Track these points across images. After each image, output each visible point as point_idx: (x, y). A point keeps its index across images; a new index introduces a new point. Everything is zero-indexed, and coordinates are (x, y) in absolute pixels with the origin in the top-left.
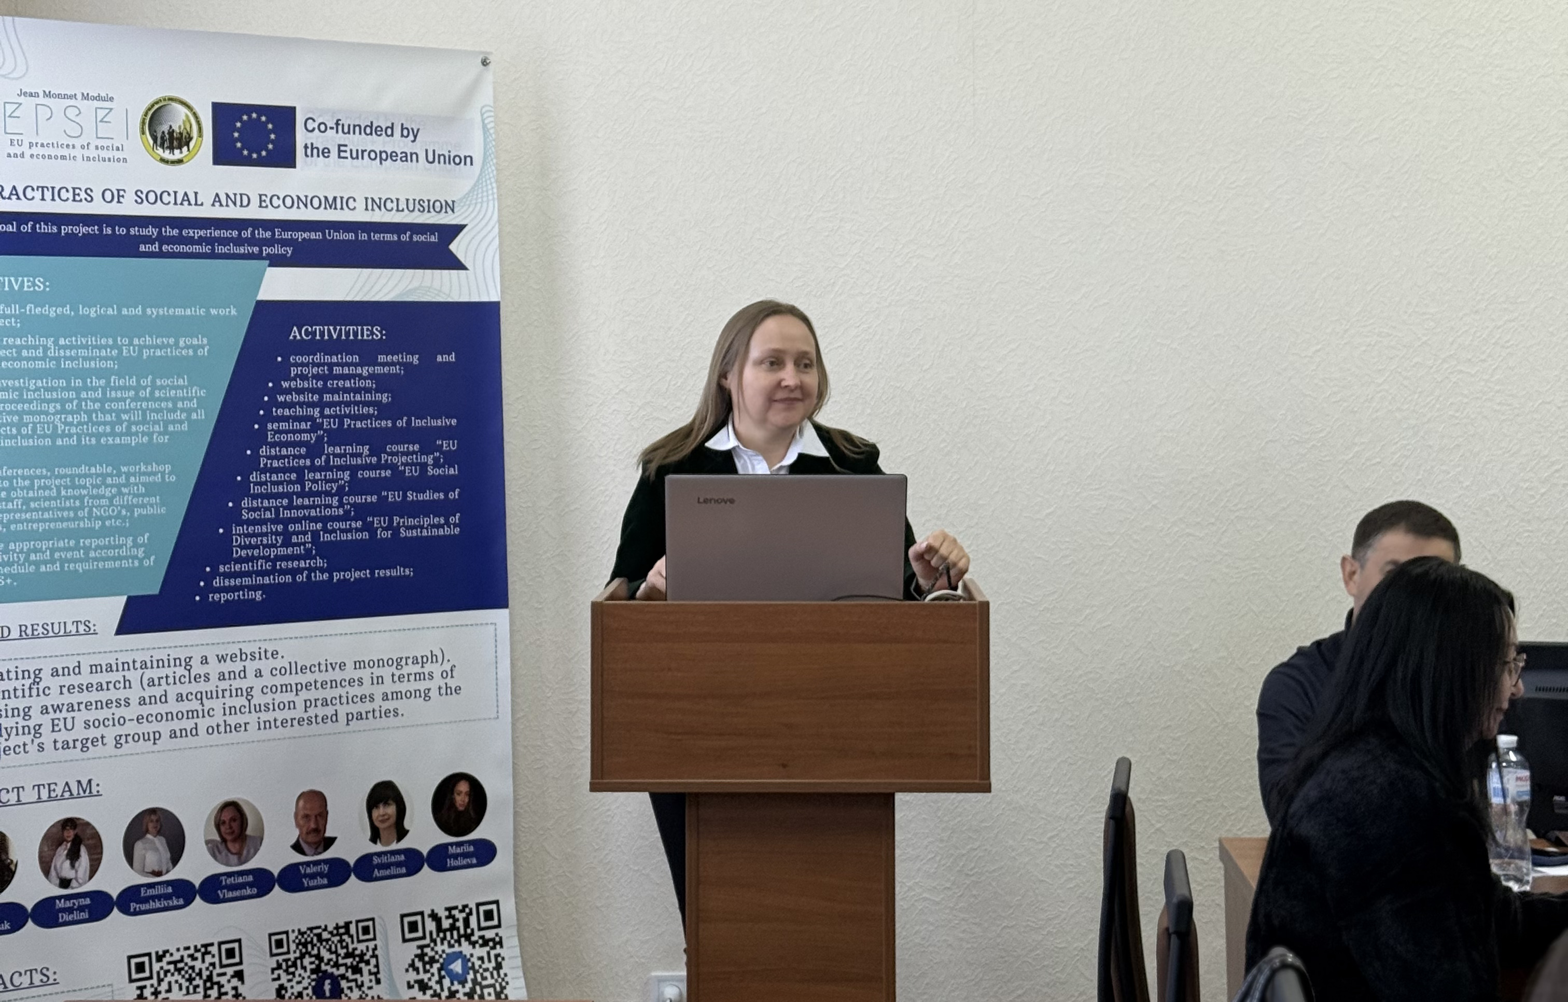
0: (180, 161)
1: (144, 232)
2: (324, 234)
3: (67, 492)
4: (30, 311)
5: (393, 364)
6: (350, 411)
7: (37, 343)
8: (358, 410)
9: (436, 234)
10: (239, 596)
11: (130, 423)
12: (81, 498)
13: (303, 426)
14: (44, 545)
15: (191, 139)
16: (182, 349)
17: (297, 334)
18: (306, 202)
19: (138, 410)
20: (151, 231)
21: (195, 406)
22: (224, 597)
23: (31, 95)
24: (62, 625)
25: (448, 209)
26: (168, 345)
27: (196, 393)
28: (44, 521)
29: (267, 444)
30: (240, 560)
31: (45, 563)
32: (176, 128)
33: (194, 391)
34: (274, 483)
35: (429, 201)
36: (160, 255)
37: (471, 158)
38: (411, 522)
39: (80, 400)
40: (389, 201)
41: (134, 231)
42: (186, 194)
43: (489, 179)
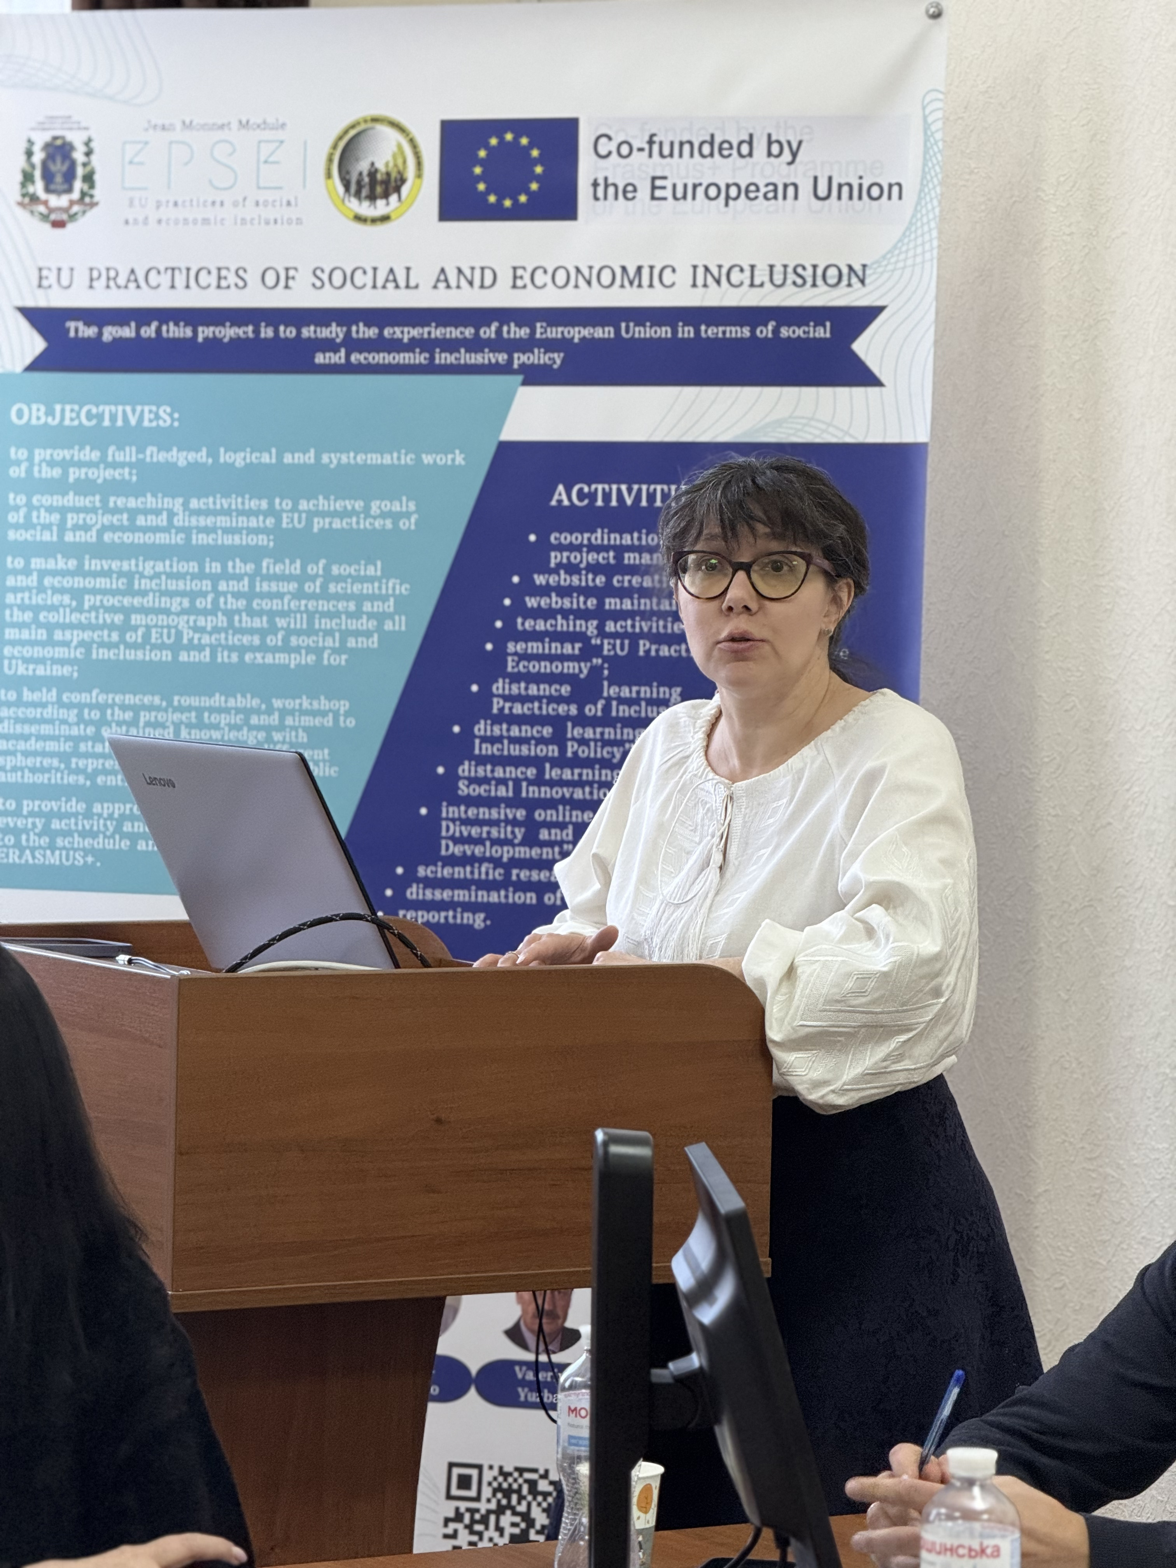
0: (385, 219)
1: (324, 333)
2: (617, 330)
3: (190, 734)
4: (152, 456)
6: (651, 627)
7: (160, 505)
8: (665, 627)
9: (828, 324)
10: (446, 918)
11: (288, 632)
13: (568, 649)
15: (403, 181)
16: (375, 518)
17: (564, 497)
18: (590, 277)
19: (301, 612)
20: (335, 332)
21: (392, 609)
22: (422, 917)
23: (164, 128)
25: (854, 280)
26: (354, 513)
27: (394, 589)
29: (505, 675)
30: (452, 861)
32: (381, 166)
33: (390, 585)
34: (513, 740)
35: (815, 267)
36: (348, 368)
37: (900, 185)
39: (218, 594)
40: (737, 269)
41: (308, 332)
42: (391, 271)
43: (928, 222)
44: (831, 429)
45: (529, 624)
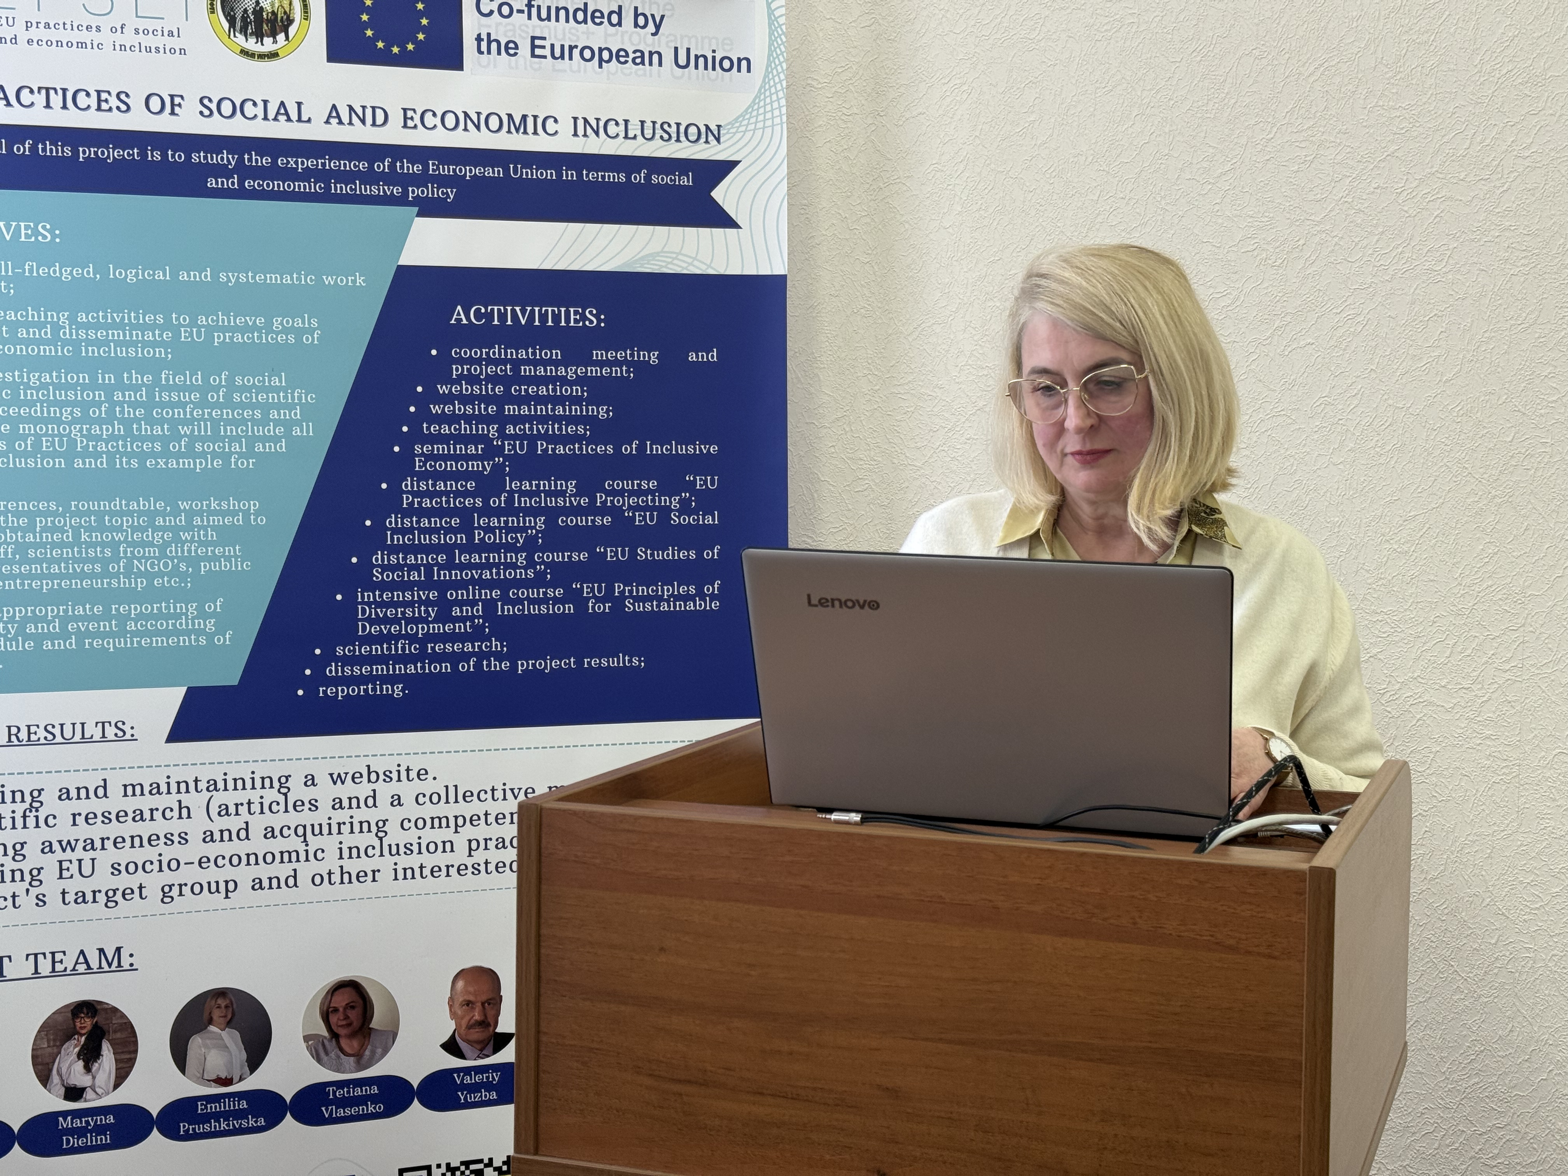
0: (273, 55)
1: (214, 159)
2: (506, 171)
3: (90, 537)
4: (31, 271)
5: (617, 363)
6: (547, 430)
7: (43, 319)
8: (560, 429)
9: (690, 173)
10: (366, 690)
11: (193, 439)
12: (114, 545)
13: (472, 450)
14: (51, 611)
15: (290, 21)
16: (277, 333)
17: (463, 317)
18: (479, 122)
19: (205, 421)
20: (226, 158)
21: (299, 417)
22: (342, 692)
24: (78, 728)
25: (711, 138)
26: (255, 328)
27: (300, 398)
28: (52, 577)
29: (413, 474)
30: (369, 640)
31: (52, 637)
32: (266, 6)
33: (296, 395)
34: (423, 531)
35: (678, 125)
36: (241, 194)
37: (748, 60)
38: (643, 591)
39: (113, 404)
40: (613, 123)
41: (198, 157)
42: (282, 104)
43: (776, 92)
44: (696, 263)
45: (434, 428)
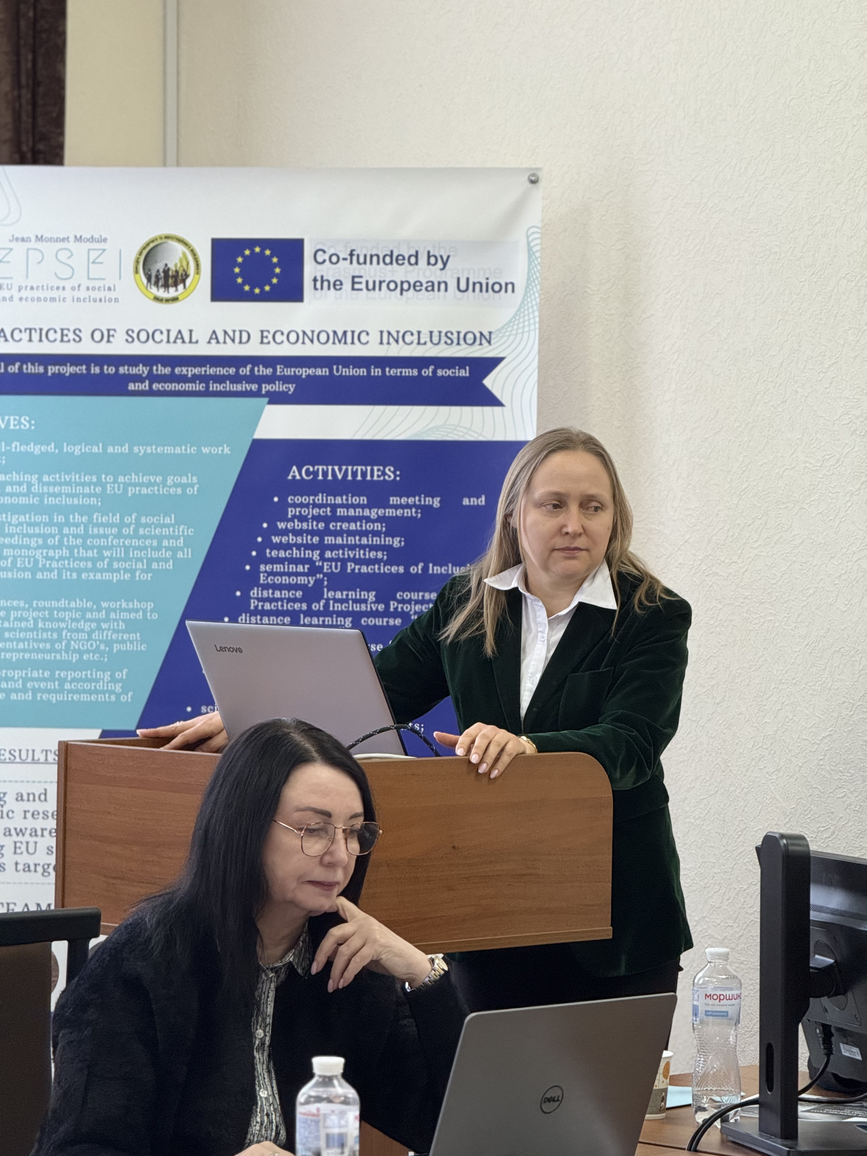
0: (175, 299)
1: (134, 371)
2: (331, 371)
3: (44, 625)
4: (16, 448)
5: (408, 506)
6: (355, 555)
7: (22, 479)
8: (364, 554)
9: (467, 368)
11: (112, 559)
12: (59, 631)
13: (300, 569)
14: (17, 673)
15: (187, 276)
16: (170, 487)
17: (297, 474)
18: (312, 338)
19: (120, 547)
20: (142, 370)
21: (182, 544)
23: (23, 240)
24: (30, 753)
25: (484, 341)
26: (155, 483)
27: (183, 532)
28: (18, 651)
29: (258, 585)
31: (16, 691)
32: (172, 266)
33: (181, 529)
35: (459, 333)
36: (151, 393)
37: (513, 284)
39: (62, 536)
40: (409, 334)
41: (122, 370)
42: (180, 332)
43: (532, 306)
44: (470, 433)
45: (274, 553)
